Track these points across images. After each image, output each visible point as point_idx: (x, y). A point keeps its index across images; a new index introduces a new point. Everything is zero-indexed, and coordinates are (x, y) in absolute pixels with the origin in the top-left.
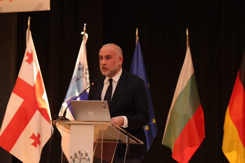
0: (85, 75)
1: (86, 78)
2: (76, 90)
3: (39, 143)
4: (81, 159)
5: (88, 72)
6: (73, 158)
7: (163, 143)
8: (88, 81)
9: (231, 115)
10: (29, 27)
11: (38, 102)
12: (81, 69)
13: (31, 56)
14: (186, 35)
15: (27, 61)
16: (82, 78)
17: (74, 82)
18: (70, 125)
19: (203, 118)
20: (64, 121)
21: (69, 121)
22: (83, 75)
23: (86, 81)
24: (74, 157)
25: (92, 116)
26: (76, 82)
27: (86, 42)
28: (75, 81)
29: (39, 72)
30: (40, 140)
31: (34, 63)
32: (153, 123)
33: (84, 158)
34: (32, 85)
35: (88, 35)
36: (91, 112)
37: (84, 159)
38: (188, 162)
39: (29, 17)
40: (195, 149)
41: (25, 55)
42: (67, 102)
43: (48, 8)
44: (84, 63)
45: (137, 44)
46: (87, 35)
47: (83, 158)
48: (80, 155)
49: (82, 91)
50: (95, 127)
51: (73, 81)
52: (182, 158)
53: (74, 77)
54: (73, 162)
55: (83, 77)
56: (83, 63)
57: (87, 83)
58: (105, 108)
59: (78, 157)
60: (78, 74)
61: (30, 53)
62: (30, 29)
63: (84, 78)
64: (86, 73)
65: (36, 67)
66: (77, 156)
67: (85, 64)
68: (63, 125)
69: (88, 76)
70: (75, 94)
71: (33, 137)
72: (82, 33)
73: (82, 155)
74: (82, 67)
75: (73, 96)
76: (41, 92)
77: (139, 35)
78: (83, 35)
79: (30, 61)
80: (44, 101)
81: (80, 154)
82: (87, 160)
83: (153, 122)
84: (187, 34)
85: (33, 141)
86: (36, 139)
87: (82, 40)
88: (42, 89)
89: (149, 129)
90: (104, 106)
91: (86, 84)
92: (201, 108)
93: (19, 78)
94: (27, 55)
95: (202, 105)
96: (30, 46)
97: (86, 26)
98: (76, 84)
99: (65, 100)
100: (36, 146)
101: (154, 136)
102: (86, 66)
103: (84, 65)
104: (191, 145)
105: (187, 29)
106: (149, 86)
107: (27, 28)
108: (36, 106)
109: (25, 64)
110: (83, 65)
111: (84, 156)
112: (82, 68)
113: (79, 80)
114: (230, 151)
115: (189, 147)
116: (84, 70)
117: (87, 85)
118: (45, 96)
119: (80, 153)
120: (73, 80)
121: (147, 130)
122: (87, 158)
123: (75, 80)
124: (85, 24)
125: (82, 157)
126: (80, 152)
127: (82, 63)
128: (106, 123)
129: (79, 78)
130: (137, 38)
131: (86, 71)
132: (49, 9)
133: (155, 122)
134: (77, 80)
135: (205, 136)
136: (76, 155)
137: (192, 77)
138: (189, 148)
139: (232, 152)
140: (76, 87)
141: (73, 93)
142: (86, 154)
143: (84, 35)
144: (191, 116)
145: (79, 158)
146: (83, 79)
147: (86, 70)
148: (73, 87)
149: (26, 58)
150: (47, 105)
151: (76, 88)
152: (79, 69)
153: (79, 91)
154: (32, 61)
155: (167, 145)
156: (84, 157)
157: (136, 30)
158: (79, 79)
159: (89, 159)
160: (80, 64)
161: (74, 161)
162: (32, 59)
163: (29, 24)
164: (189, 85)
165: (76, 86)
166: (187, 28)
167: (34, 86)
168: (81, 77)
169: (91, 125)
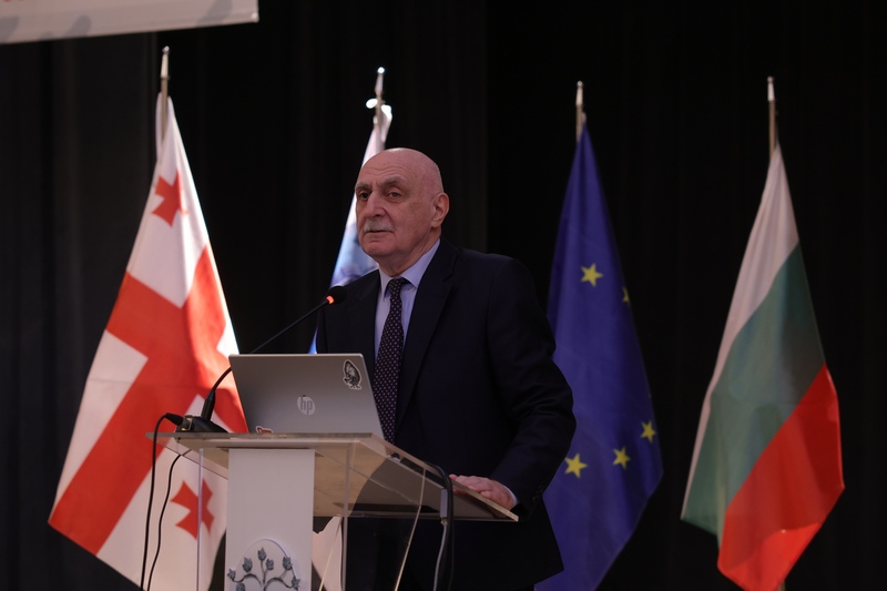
4: (265, 584)
6: (238, 578)
7: (685, 513)
10: (164, 85)
11: (203, 367)
13: (172, 193)
14: (767, 103)
15: (159, 212)
18: (226, 448)
19: (834, 414)
20: (204, 435)
21: (223, 435)
24: (241, 574)
27: (384, 138)
29: (204, 255)
30: (211, 507)
31: (185, 221)
32: (646, 439)
33: (280, 580)
34: (178, 303)
35: (393, 112)
36: (306, 399)
37: (278, 583)
38: (783, 582)
39: (167, 49)
40: (805, 535)
41: (153, 191)
43: (251, 13)
45: (579, 139)
46: (387, 110)
47: (275, 579)
48: (265, 567)
50: (317, 455)
53: (342, 270)
58: (355, 380)
59: (254, 576)
60: (356, 257)
61: (170, 181)
62: (170, 93)
65: (193, 233)
66: (253, 572)
68: (201, 450)
71: (184, 496)
72: (371, 104)
73: (270, 566)
76: (211, 329)
77: (586, 108)
78: (373, 111)
79: (170, 210)
80: (224, 361)
81: (265, 562)
82: (290, 585)
83: (644, 435)
84: (771, 96)
85: (182, 512)
87: (371, 128)
88: (218, 316)
89: (628, 463)
90: (353, 374)
92: (830, 378)
93: (130, 278)
94: (159, 192)
96: (173, 156)
97: (385, 75)
100: (194, 532)
101: (650, 488)
104: (791, 523)
105: (770, 79)
106: (626, 299)
107: (159, 90)
108: (193, 381)
109: (150, 225)
111: (278, 570)
115: (784, 528)
119: (262, 559)
121: (620, 465)
122: (288, 579)
124: (381, 70)
125: (270, 575)
126: (262, 556)
128: (356, 441)
130: (581, 117)
132: (255, 17)
133: (654, 437)
135: (843, 486)
136: (247, 567)
137: (791, 260)
138: (784, 531)
142: (287, 564)
143: (378, 112)
144: (786, 411)
145: (261, 578)
149: (154, 200)
154: (178, 212)
155: (701, 523)
156: (278, 576)
157: (576, 88)
159: (295, 582)
162: (177, 206)
163: (164, 72)
164: (780, 294)
166: (771, 75)
167: (186, 305)
169: (305, 447)
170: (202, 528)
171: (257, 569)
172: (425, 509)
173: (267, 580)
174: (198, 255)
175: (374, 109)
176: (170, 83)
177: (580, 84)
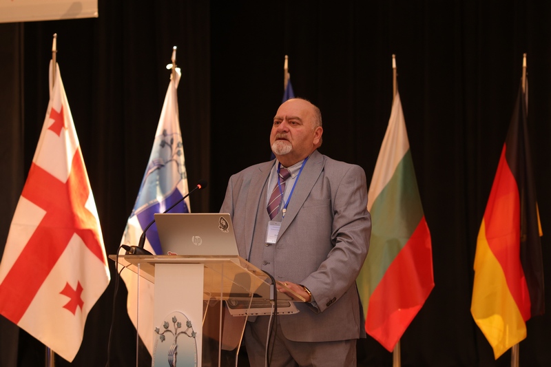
0: (175, 157)
1: (178, 164)
2: (158, 189)
3: (81, 304)
4: (177, 335)
5: (182, 149)
6: (161, 332)
8: (183, 169)
9: (489, 239)
10: (54, 55)
11: (78, 217)
12: (167, 144)
13: (59, 117)
14: (392, 69)
15: (52, 128)
16: (169, 164)
17: (152, 172)
18: (153, 264)
19: (429, 245)
20: (141, 256)
21: (151, 256)
22: (172, 156)
23: (178, 171)
24: (162, 330)
25: (200, 244)
26: (157, 171)
27: (176, 86)
28: (155, 170)
29: (77, 153)
30: (82, 297)
31: (67, 133)
33: (185, 333)
34: (64, 181)
35: (181, 71)
36: (196, 237)
37: (184, 335)
38: (399, 340)
39: (55, 35)
40: (413, 312)
41: (48, 116)
42: (139, 216)
43: (94, 12)
44: (174, 131)
45: (286, 88)
46: (178, 70)
47: (182, 332)
48: (176, 326)
49: (169, 192)
50: (205, 267)
51: (150, 171)
52: (387, 333)
53: (153, 162)
54: (160, 341)
55: (171, 161)
56: (172, 130)
57: (182, 174)
58: (225, 227)
59: (170, 331)
60: (161, 154)
61: (58, 111)
62: (58, 61)
63: (174, 164)
64: (178, 154)
65: (71, 141)
66: (169, 329)
67: (176, 133)
68: (139, 264)
69: (182, 159)
70: (155, 198)
71: (67, 291)
72: (169, 67)
73: (179, 325)
74: (168, 139)
75: (152, 202)
76: (81, 195)
77: (289, 70)
78: (170, 71)
79: (58, 127)
80: (89, 213)
81: (176, 324)
82: (191, 335)
84: (394, 65)
85: (66, 300)
86: (74, 296)
87: (169, 81)
88: (85, 188)
90: (224, 224)
91: (180, 176)
92: (426, 224)
93: (35, 165)
94: (51, 117)
95: (429, 217)
96: (58, 97)
97: (177, 50)
98: (158, 177)
99: (133, 210)
100: (73, 311)
102: (178, 138)
103: (174, 136)
104: (404, 304)
105: (394, 56)
107: (51, 58)
108: (72, 225)
109: (47, 136)
110: (172, 134)
111: (184, 328)
112: (169, 142)
113: (162, 168)
114: (488, 314)
115: (401, 307)
116: (174, 146)
117: (182, 178)
118: (91, 204)
119: (174, 322)
120: (150, 169)
122: (189, 332)
123: (155, 167)
124: (175, 48)
125: (179, 330)
126: (174, 320)
127: (168, 132)
128: (229, 259)
129: (163, 164)
130: (287, 76)
131: (178, 149)
132: (96, 14)
134: (158, 168)
135: (434, 284)
136: (166, 326)
137: (405, 158)
138: (399, 310)
139: (491, 318)
140: (158, 183)
141: (151, 195)
142: (189, 325)
143: (173, 71)
144: (403, 242)
145: (174, 332)
146: (171, 166)
147: (178, 146)
148: (152, 182)
149: (49, 121)
150: (96, 223)
151: (157, 185)
152: (163, 144)
153: (163, 191)
154: (63, 128)
156: (184, 331)
158: (162, 166)
159: (194, 334)
160: (164, 133)
161: (163, 339)
162: (62, 125)
163: (54, 48)
164: (400, 177)
165: (157, 180)
166: (394, 54)
167: (68, 182)
168: (167, 162)
169: (198, 263)
170: (78, 308)
171: (171, 327)
172: (256, 295)
173: (177, 333)
174: (74, 153)
175: (171, 70)
176: (57, 54)
177: (286, 57)
